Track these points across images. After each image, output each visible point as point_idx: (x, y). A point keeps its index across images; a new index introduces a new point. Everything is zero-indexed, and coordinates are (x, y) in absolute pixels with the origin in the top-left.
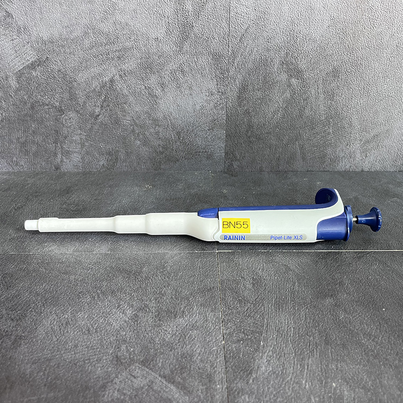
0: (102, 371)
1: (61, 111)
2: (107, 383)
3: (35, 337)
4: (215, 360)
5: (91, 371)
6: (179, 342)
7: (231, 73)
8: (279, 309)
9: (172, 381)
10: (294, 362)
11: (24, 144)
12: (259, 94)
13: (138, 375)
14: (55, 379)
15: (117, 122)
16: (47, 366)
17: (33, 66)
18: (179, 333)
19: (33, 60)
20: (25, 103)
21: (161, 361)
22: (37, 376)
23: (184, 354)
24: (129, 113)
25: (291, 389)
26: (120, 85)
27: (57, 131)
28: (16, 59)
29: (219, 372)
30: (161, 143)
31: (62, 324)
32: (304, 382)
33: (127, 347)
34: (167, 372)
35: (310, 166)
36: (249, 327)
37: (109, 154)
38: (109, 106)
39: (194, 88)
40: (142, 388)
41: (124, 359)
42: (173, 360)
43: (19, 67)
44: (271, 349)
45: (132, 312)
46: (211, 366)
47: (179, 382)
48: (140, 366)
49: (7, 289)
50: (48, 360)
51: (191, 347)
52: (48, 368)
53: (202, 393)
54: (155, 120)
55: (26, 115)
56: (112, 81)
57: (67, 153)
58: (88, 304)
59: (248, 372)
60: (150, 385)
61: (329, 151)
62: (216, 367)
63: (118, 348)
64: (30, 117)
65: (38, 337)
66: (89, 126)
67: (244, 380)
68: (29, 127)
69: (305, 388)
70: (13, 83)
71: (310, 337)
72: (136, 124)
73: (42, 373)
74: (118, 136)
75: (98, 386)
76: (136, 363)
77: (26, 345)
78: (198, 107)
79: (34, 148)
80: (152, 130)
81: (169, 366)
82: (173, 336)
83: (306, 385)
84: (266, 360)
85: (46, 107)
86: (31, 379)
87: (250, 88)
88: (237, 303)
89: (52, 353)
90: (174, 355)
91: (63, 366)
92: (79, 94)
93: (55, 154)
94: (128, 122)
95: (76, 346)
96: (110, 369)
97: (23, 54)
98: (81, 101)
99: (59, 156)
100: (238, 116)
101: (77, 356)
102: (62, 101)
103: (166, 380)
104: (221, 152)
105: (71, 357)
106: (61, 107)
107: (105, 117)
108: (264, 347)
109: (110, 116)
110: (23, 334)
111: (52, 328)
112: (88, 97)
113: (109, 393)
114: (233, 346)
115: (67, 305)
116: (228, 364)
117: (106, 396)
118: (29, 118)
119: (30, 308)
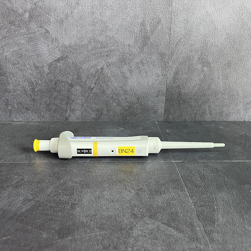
0: (128, 221)
1: (72, 86)
2: (133, 227)
3: (83, 204)
4: (191, 215)
5: (121, 221)
6: (167, 207)
7: (170, 64)
8: (220, 190)
9: (170, 226)
10: (238, 217)
11: (48, 105)
12: (185, 76)
13: (149, 223)
14: (101, 225)
15: (103, 92)
16: (95, 218)
17: (58, 60)
18: (166, 202)
19: (59, 57)
20: (52, 81)
21: (160, 216)
22: (90, 223)
23: (172, 213)
24: (111, 87)
25: (240, 230)
26: (106, 71)
27: (68, 98)
28: (49, 56)
29: (196, 222)
30: (128, 104)
31: (96, 198)
32: (247, 226)
33: (137, 209)
34: (165, 221)
35: (214, 118)
36: (205, 199)
37: (98, 111)
38: (99, 83)
39: (148, 73)
40: (154, 229)
41: (139, 215)
42: (167, 215)
44: (222, 210)
45: (135, 191)
46: (190, 218)
47: (174, 227)
48: (149, 219)
49: (58, 180)
50: (94, 215)
51: (175, 209)
52: (95, 219)
53: (189, 232)
54: (125, 91)
55: (51, 88)
56: (102, 69)
57: (73, 111)
58: (107, 187)
59: (213, 221)
60: (158, 228)
61: (225, 109)
62: (193, 219)
63: (133, 209)
65: (84, 204)
66: (87, 95)
67: (212, 226)
68: (52, 95)
69: (248, 229)
70: (46, 70)
71: (243, 204)
72: (114, 93)
73: (93, 222)
74: (103, 101)
75: (128, 228)
76: (146, 217)
77: (79, 207)
78: (150, 84)
79: (54, 107)
80: (123, 97)
81: (166, 218)
82: (162, 203)
83: (248, 228)
84: (221, 216)
85: (63, 83)
86: (87, 225)
87: (180, 72)
88: (194, 187)
89: (95, 212)
90: (166, 213)
91: (104, 218)
92: (83, 76)
93: (66, 111)
94: (110, 92)
95: (108, 208)
96: (132, 220)
97: (53, 54)
98: (83, 80)
99: (68, 112)
100: (173, 89)
101: (110, 213)
102: (73, 80)
103: (166, 226)
104: (162, 109)
105: (107, 214)
106: (72, 83)
107: (97, 89)
108: (217, 209)
109: (100, 89)
110: (75, 202)
111: (91, 199)
112: (88, 78)
113: (135, 232)
114: (200, 209)
115: (96, 188)
116: (199, 218)
117: (134, 233)
118: (53, 90)
119: (75, 189)
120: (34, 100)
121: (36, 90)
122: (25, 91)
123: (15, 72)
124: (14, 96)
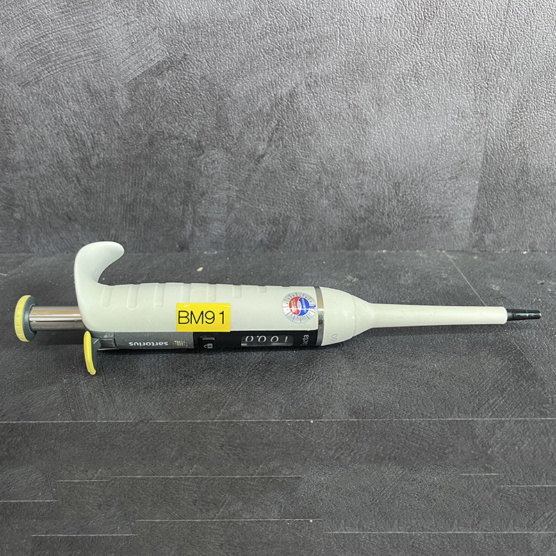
1: (199, 148)
7: (503, 79)
11: (130, 206)
15: (293, 167)
17: (158, 71)
19: (160, 59)
20: (140, 135)
24: (316, 152)
26: (306, 102)
27: (188, 184)
28: (132, 58)
30: (363, 202)
37: (274, 222)
38: (282, 138)
39: (434, 106)
43: (135, 71)
54: (360, 166)
55: (138, 156)
56: (292, 95)
57: (203, 222)
64: (145, 159)
66: (244, 175)
68: (142, 176)
70: (123, 100)
72: (325, 170)
74: (291, 192)
78: (436, 139)
79: (147, 213)
80: (352, 181)
85: (175, 142)
87: (532, 104)
92: (233, 118)
93: (182, 224)
94: (312, 166)
97: (144, 49)
98: (235, 131)
99: (189, 226)
100: (504, 155)
102: (202, 131)
104: (466, 217)
106: (199, 142)
107: (273, 159)
109: (283, 157)
112: (248, 124)
118: (143, 161)
120: (87, 192)
121: (94, 161)
122: (61, 165)
123: (29, 107)
124: (30, 182)
